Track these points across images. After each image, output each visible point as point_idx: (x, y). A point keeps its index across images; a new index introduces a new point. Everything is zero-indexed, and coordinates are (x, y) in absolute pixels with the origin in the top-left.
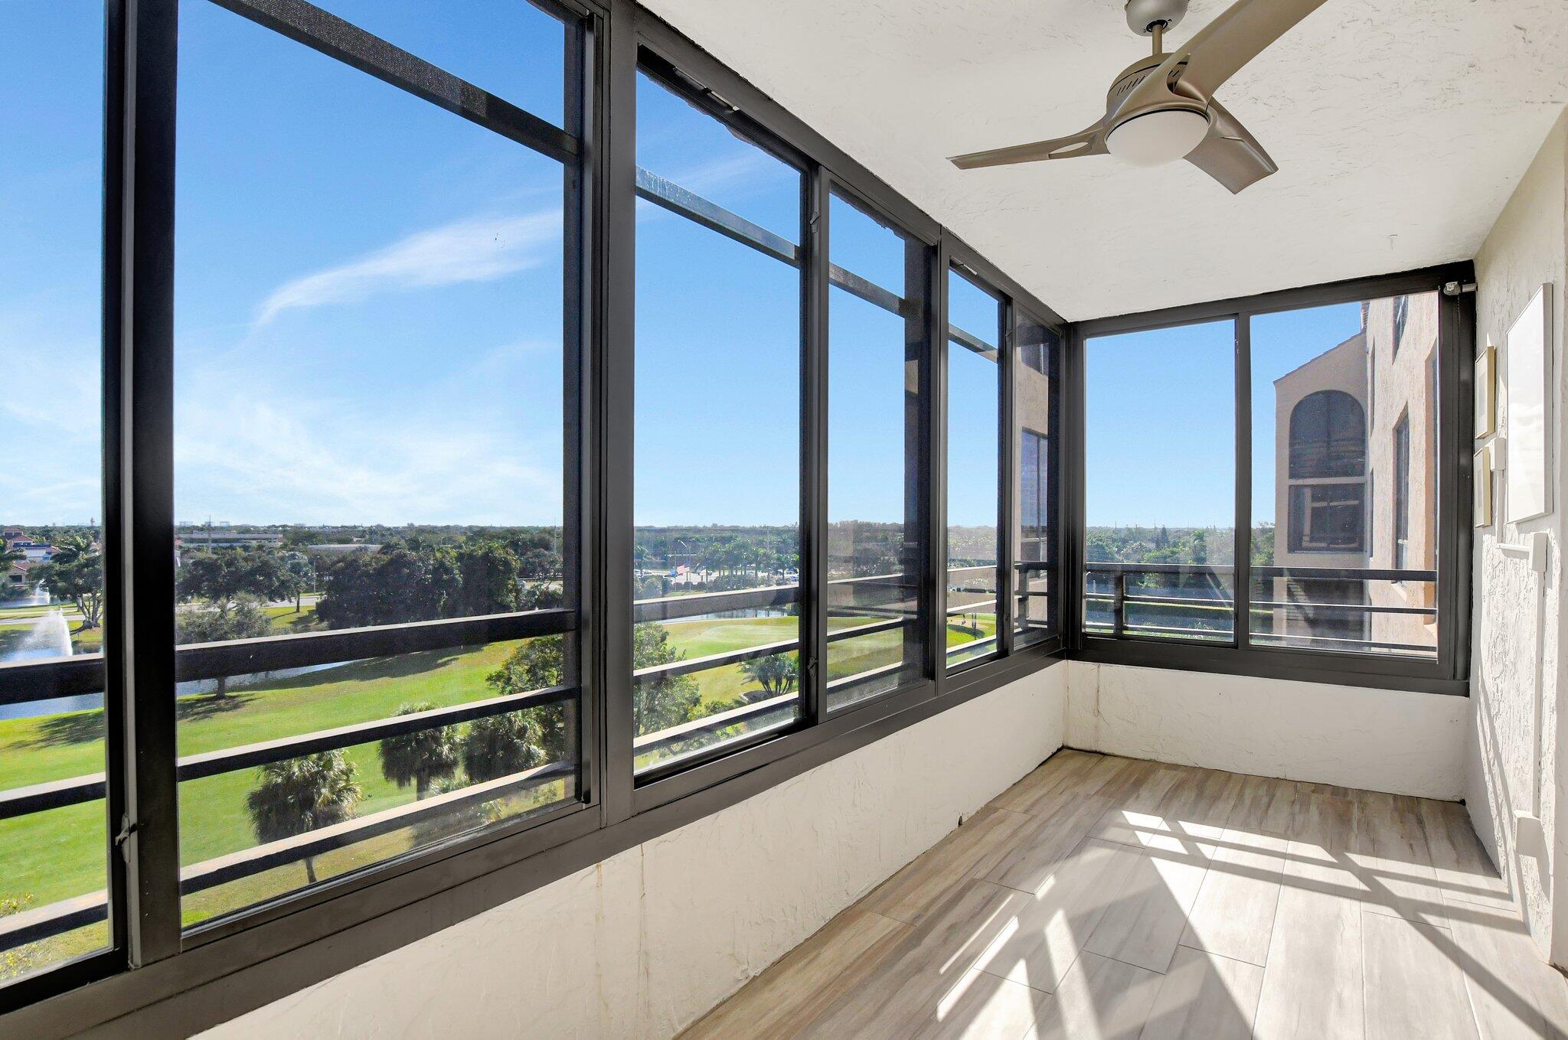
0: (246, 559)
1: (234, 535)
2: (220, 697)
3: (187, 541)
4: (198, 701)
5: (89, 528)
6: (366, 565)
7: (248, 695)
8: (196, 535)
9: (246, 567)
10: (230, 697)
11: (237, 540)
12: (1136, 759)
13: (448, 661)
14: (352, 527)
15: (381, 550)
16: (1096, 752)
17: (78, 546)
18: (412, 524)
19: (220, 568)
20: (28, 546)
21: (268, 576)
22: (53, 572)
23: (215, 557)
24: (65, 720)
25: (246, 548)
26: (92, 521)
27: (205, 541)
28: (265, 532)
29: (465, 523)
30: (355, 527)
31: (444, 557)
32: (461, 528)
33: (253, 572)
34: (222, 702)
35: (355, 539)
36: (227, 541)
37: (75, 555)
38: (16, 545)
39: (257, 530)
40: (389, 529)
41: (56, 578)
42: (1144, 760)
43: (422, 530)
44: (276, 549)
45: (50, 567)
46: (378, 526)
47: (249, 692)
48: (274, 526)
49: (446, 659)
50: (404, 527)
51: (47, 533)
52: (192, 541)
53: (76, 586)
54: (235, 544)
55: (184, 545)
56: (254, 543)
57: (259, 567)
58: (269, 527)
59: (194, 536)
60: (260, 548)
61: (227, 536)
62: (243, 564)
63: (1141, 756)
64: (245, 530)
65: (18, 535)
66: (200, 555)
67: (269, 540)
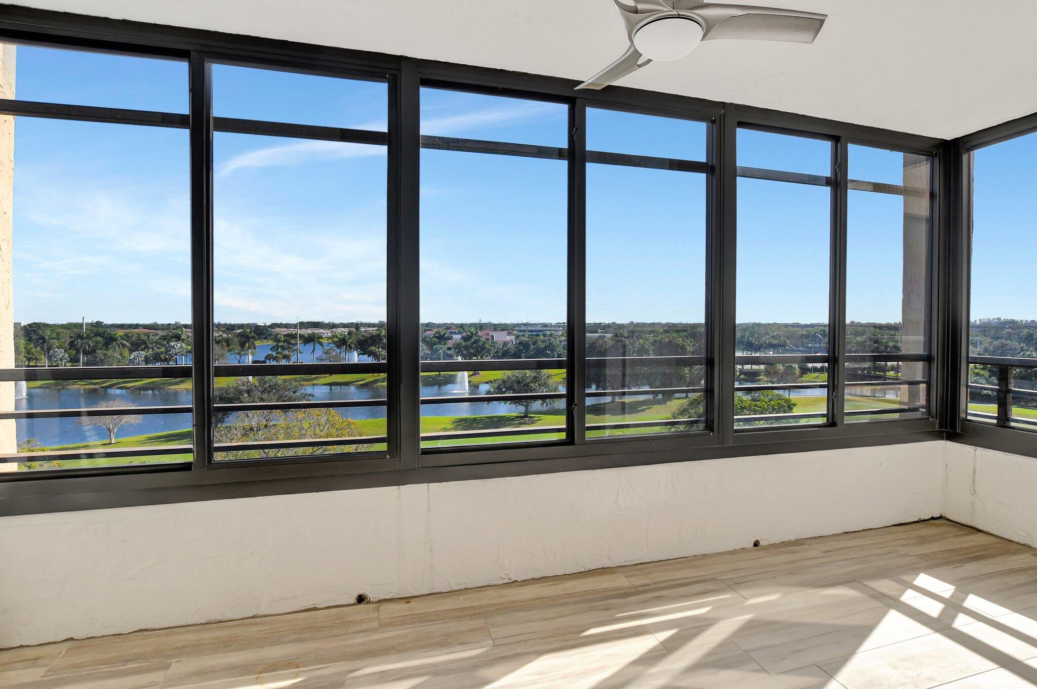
0: (543, 342)
1: (539, 328)
2: (526, 416)
3: (518, 331)
4: (517, 417)
5: (479, 324)
6: (600, 346)
7: (539, 417)
8: (523, 328)
9: (542, 345)
10: (531, 417)
11: (541, 331)
12: (1010, 541)
13: (646, 408)
14: (598, 324)
15: (612, 337)
16: (971, 527)
17: (472, 333)
18: (632, 322)
19: (529, 346)
20: (455, 333)
21: (552, 351)
22: (462, 346)
23: (528, 339)
24: (462, 420)
25: (544, 335)
26: (480, 321)
27: (525, 331)
28: (555, 326)
29: (664, 321)
30: (600, 323)
31: (644, 342)
32: (662, 324)
33: (546, 348)
34: (527, 419)
35: (600, 331)
36: (536, 331)
37: (472, 337)
38: (451, 333)
39: (551, 325)
40: (619, 325)
41: (463, 349)
42: (1019, 544)
43: (638, 325)
44: (559, 336)
45: (460, 344)
46: (613, 323)
47: (539, 415)
48: (559, 323)
49: (644, 407)
50: (627, 324)
51: (462, 326)
52: (521, 331)
53: (471, 353)
54: (540, 333)
55: (517, 333)
56: (548, 333)
57: (548, 346)
58: (557, 324)
59: (522, 328)
60: (551, 335)
61: (537, 328)
62: (541, 343)
63: (1016, 539)
64: (545, 325)
65: (451, 327)
66: (523, 339)
67: (556, 331)
